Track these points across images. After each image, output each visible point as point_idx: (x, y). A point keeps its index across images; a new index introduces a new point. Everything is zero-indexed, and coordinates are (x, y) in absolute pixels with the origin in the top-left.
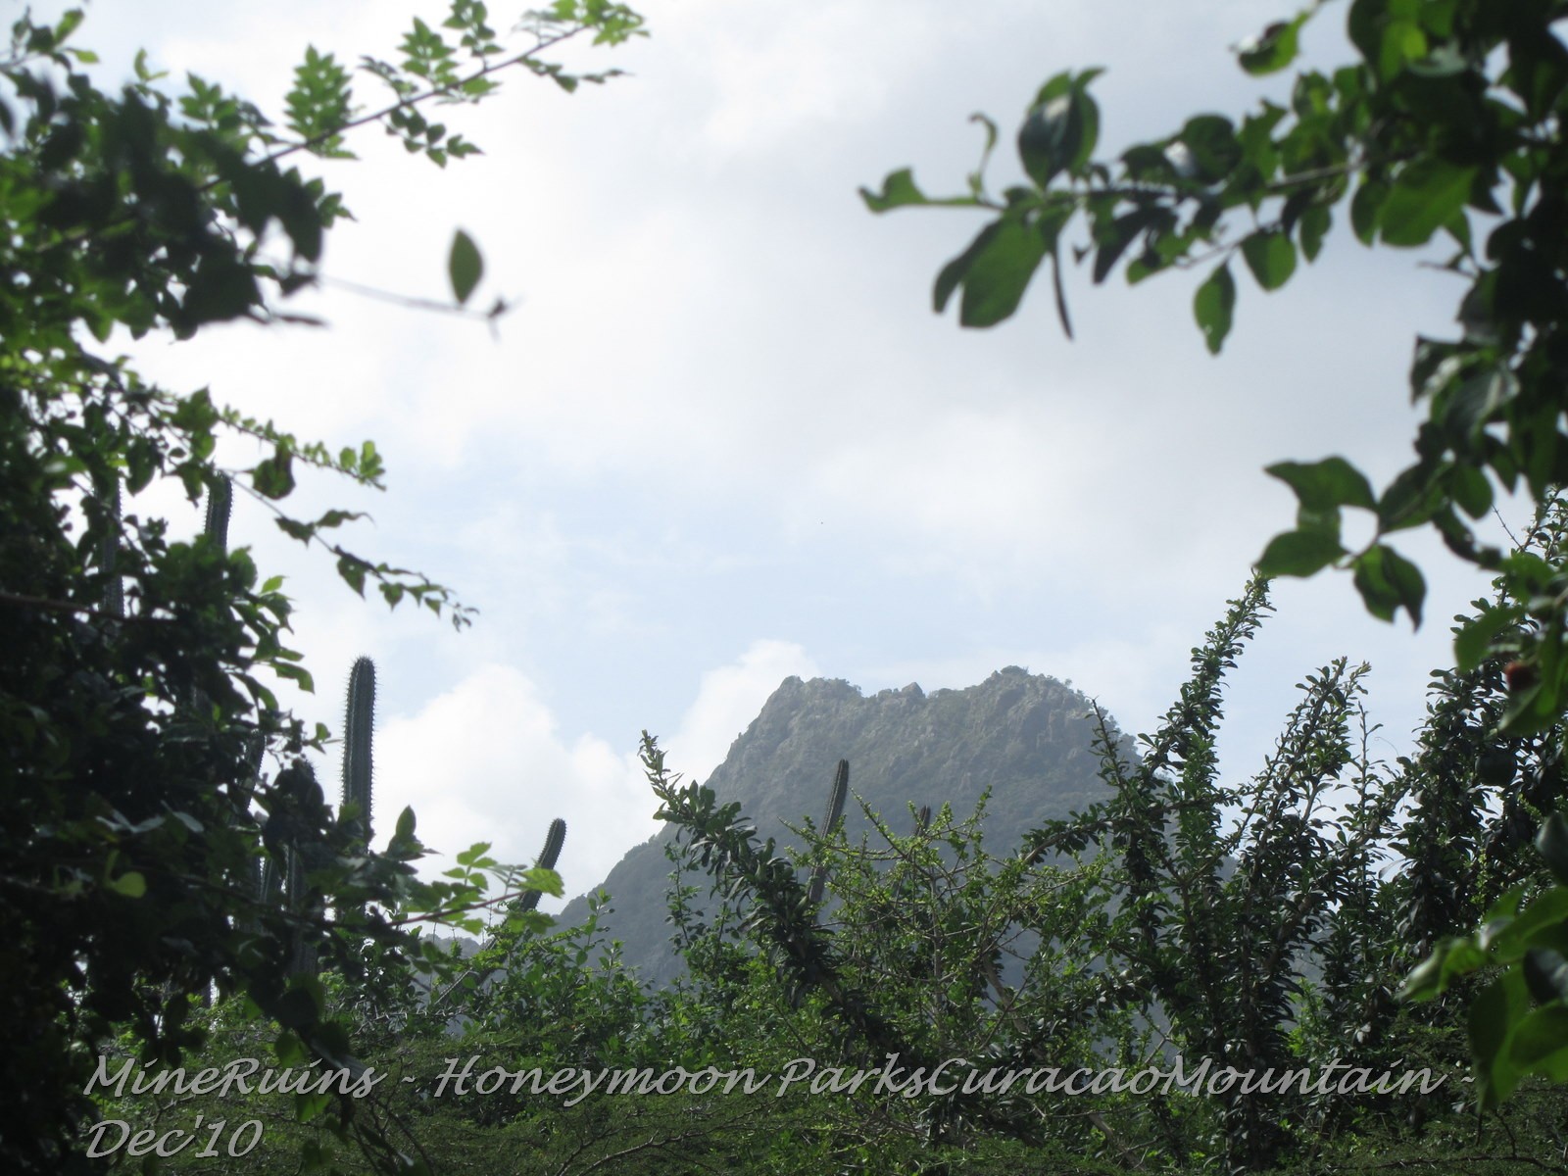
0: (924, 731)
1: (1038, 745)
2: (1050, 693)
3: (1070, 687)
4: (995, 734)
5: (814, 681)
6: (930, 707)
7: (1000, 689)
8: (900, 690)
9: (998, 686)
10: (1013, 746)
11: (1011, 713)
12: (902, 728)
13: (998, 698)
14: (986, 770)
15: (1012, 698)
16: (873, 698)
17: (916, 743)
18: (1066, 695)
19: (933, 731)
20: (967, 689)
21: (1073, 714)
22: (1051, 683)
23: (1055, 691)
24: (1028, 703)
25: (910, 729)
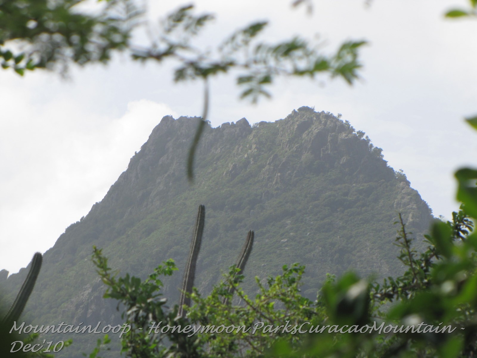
0: (250, 148)
1: (322, 155)
2: (328, 123)
3: (341, 119)
4: (295, 149)
5: (181, 118)
6: (254, 133)
7: (297, 121)
8: (235, 123)
9: (296, 119)
10: (306, 156)
11: (304, 136)
12: (237, 147)
13: (296, 127)
14: (289, 172)
15: (305, 126)
16: (219, 128)
17: (246, 156)
18: (338, 123)
19: (256, 148)
20: (277, 122)
21: (343, 135)
22: (328, 116)
23: (332, 121)
24: (315, 129)
25: (241, 147)
